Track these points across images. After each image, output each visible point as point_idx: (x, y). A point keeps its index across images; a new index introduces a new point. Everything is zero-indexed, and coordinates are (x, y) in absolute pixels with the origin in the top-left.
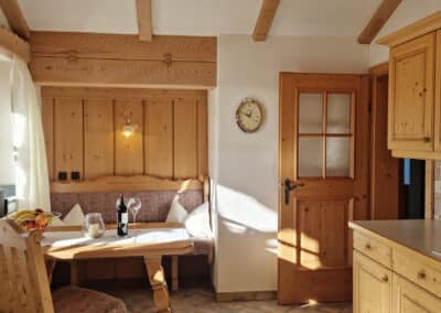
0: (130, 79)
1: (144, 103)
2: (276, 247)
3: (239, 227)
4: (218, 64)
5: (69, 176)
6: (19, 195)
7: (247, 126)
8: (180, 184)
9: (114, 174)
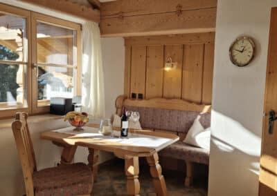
0: (154, 28)
1: (184, 47)
2: (258, 170)
3: (227, 147)
4: (218, 10)
5: (137, 96)
6: (83, 103)
7: (239, 61)
8: (203, 108)
9: (162, 97)
